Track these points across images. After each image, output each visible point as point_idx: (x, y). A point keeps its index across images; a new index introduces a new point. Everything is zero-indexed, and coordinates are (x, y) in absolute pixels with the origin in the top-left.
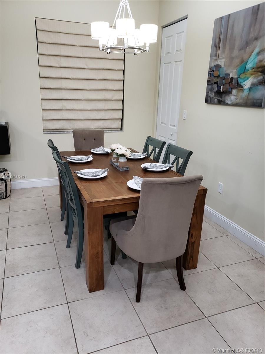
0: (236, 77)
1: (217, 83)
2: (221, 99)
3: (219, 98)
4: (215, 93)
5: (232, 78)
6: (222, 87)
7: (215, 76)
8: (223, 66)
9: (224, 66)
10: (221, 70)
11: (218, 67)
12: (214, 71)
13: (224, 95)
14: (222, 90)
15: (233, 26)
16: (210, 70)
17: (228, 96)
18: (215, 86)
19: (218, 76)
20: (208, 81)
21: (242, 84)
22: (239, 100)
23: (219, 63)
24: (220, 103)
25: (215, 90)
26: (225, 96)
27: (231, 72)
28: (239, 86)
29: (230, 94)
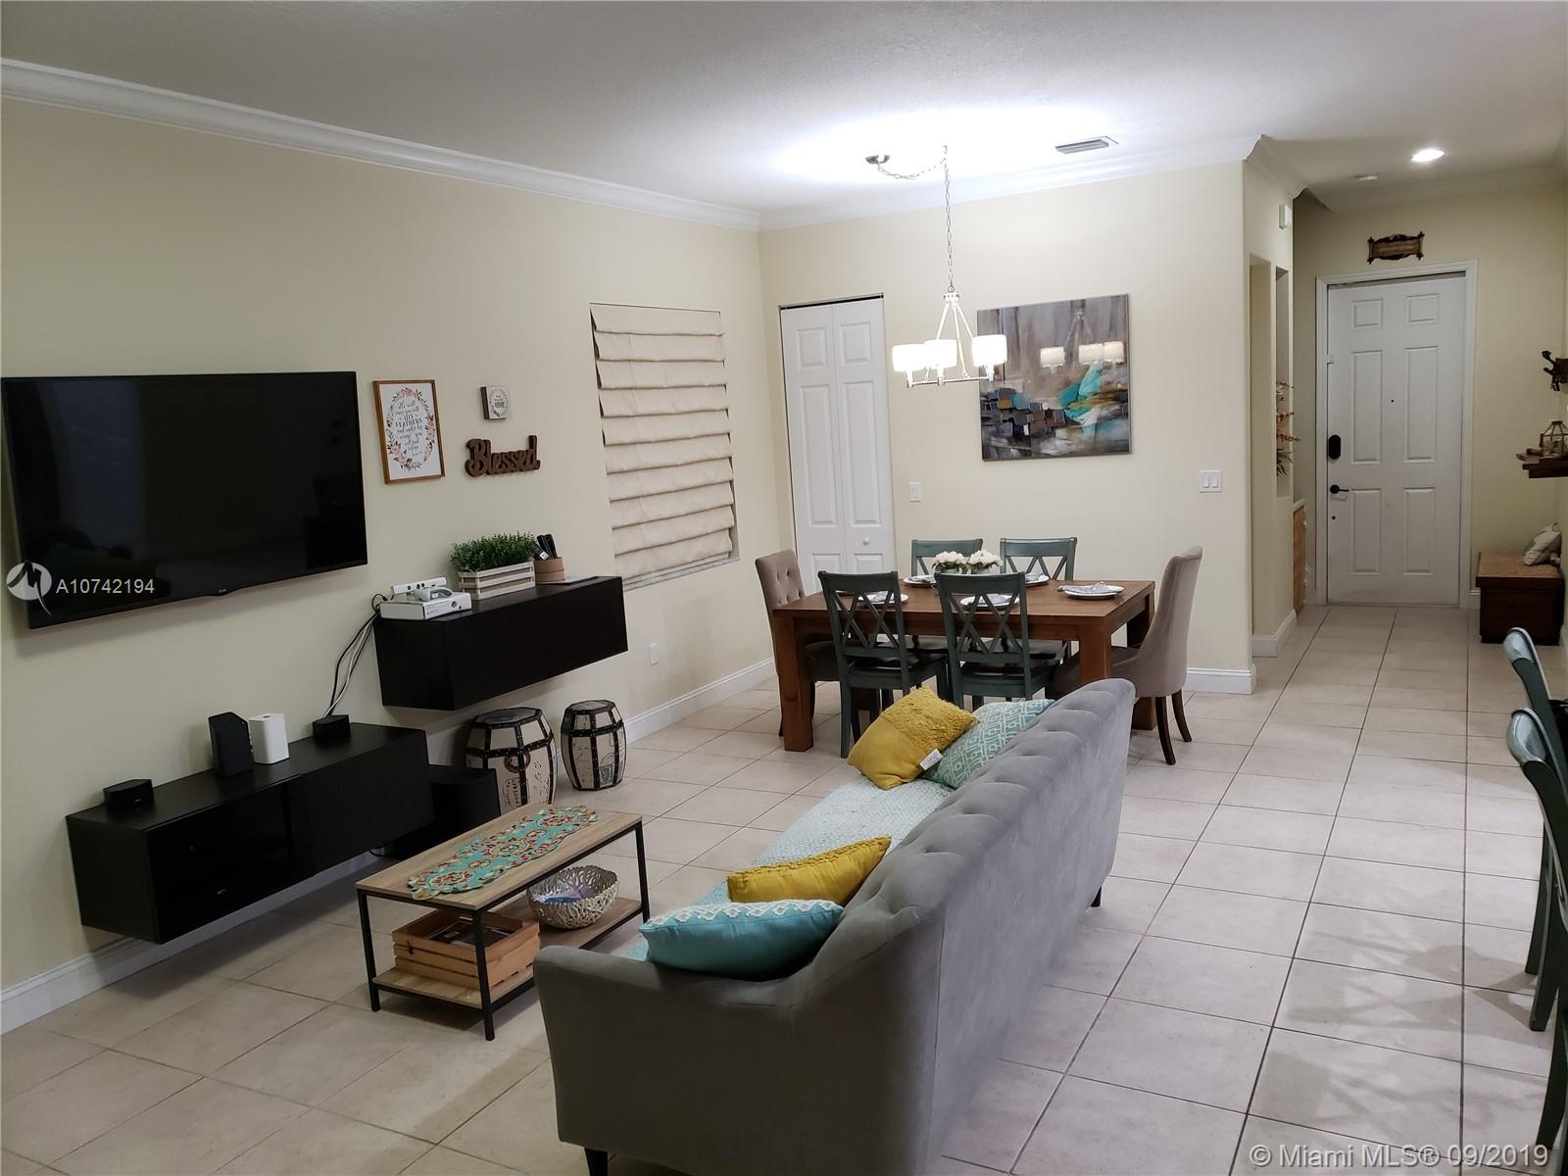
0: (1060, 408)
1: (1011, 420)
2: (1028, 448)
3: (1023, 448)
4: (1008, 438)
5: (1049, 413)
6: (1026, 428)
7: (1002, 410)
8: (1020, 390)
9: (1024, 389)
10: (1016, 398)
11: (1008, 393)
12: (997, 400)
13: (1034, 442)
14: (1027, 432)
15: (1030, 326)
16: (983, 399)
17: (1046, 442)
18: (1009, 426)
19: (1011, 410)
20: (983, 419)
21: (1077, 419)
22: (1077, 445)
23: (1008, 385)
24: (1026, 455)
25: (1010, 434)
26: (1038, 443)
27: (1047, 401)
28: (1069, 423)
29: (1050, 437)
